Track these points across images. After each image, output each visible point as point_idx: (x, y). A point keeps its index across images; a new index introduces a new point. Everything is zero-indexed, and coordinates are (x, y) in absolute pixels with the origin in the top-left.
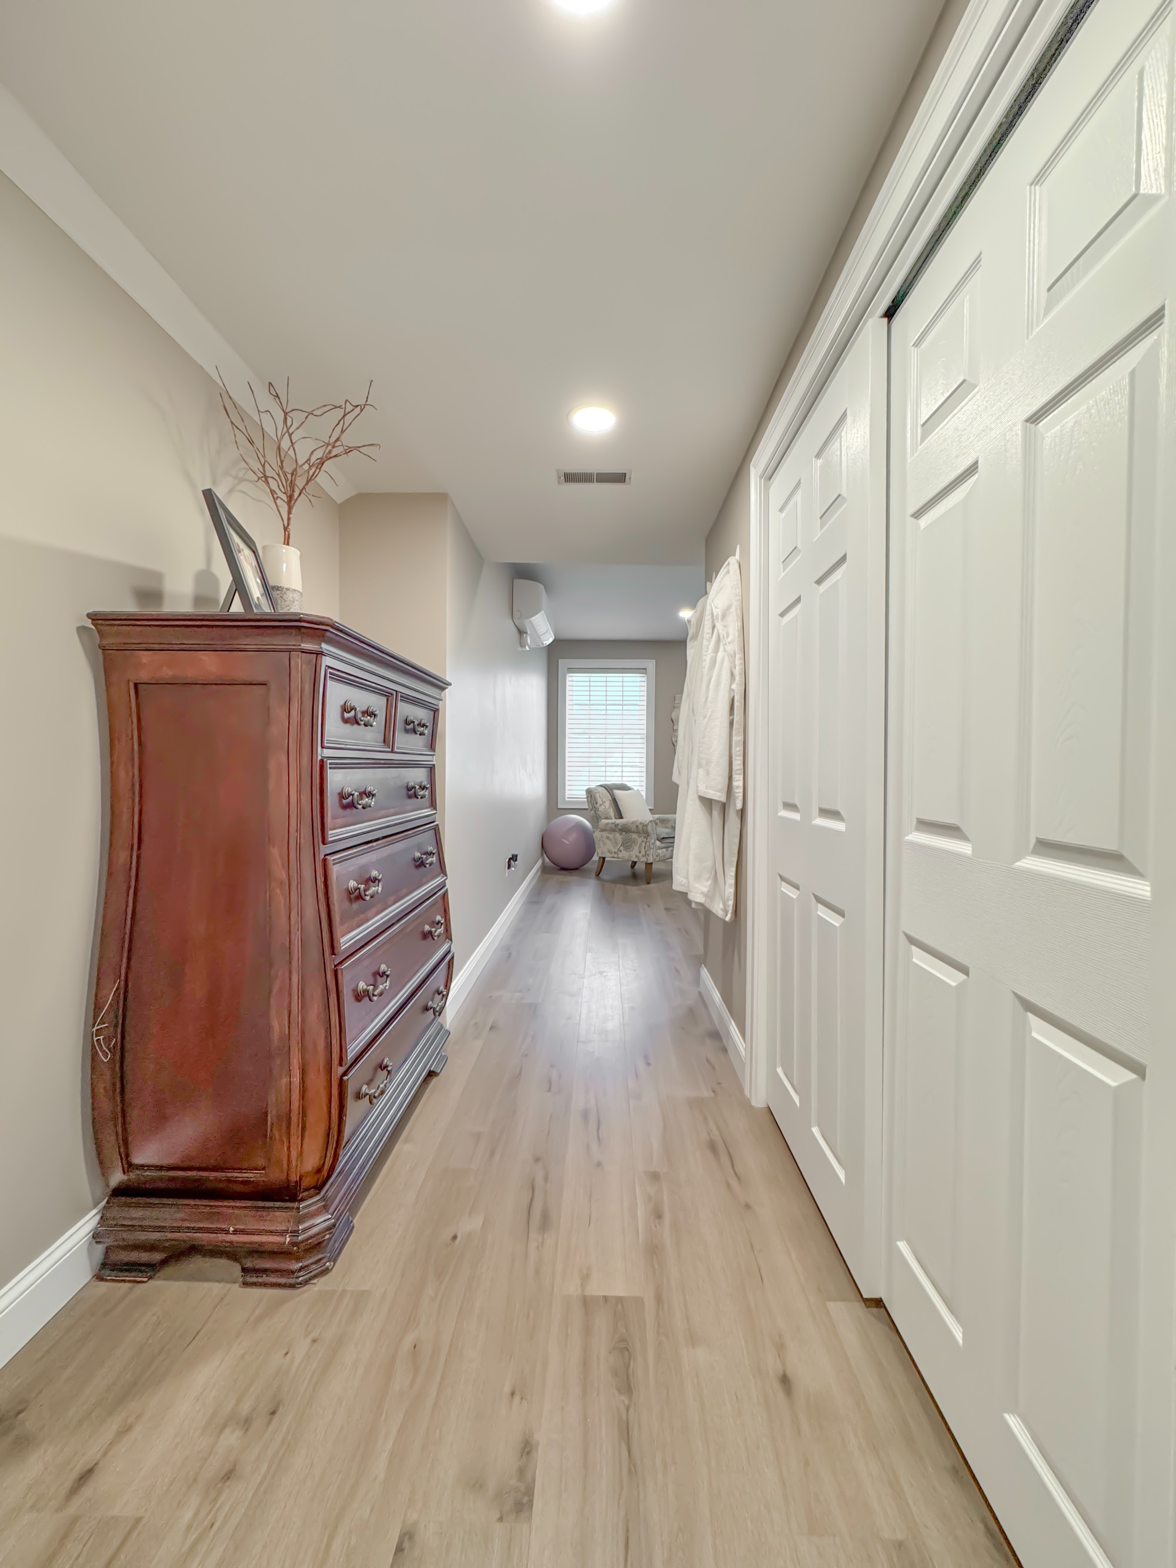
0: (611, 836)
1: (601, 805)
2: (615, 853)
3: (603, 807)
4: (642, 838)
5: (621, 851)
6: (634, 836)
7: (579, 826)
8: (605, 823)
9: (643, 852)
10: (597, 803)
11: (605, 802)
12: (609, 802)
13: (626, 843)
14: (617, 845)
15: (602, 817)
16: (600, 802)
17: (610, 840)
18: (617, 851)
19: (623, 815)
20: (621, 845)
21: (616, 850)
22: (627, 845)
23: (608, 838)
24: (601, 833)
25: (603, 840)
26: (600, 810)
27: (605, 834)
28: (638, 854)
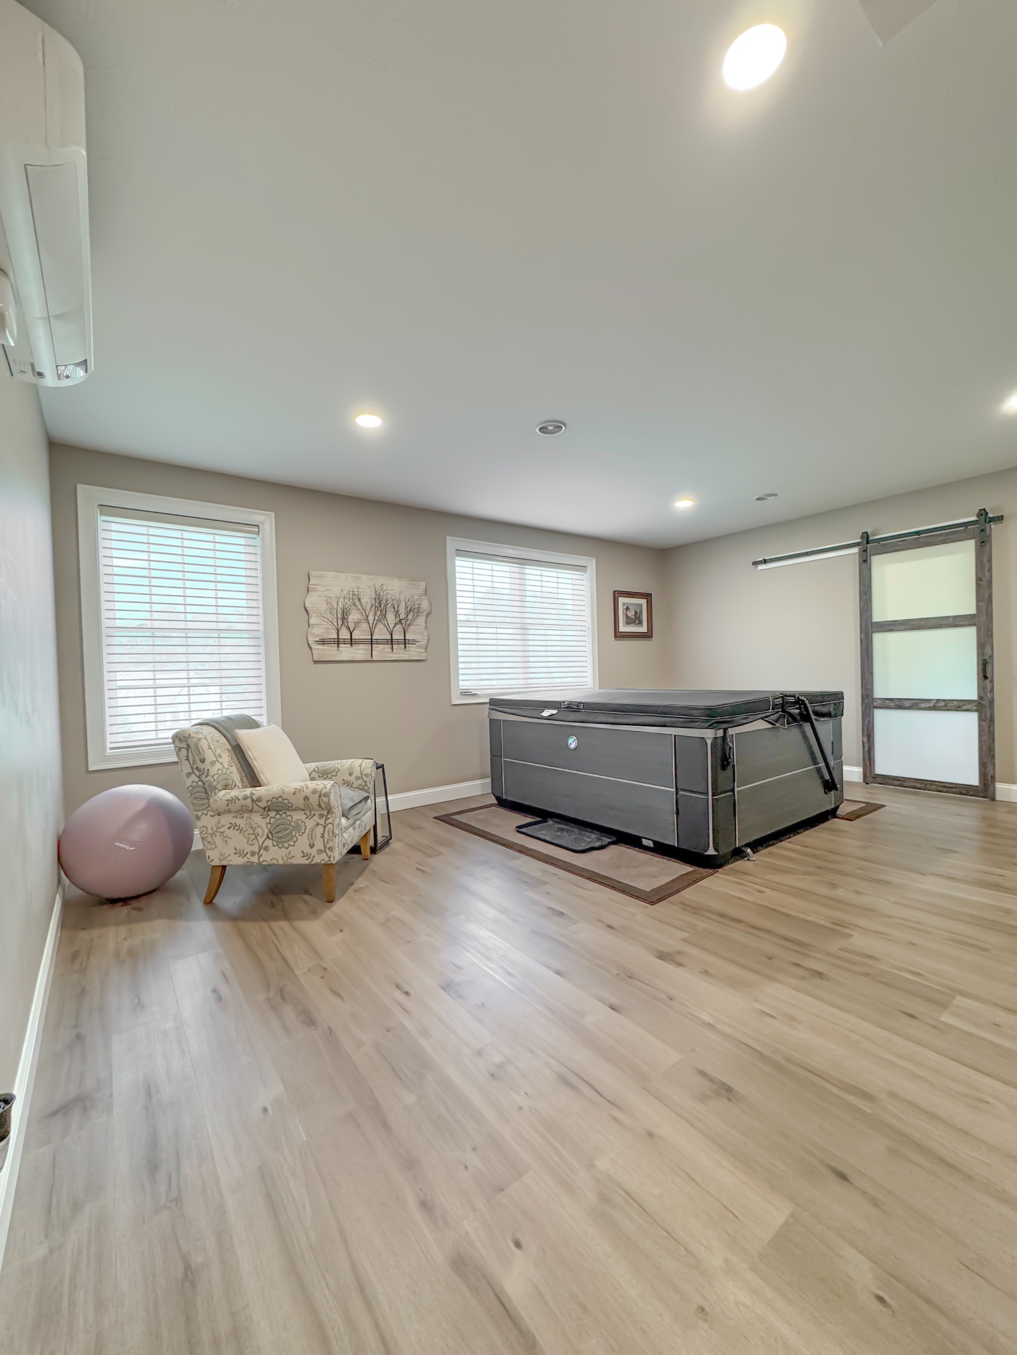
0: (241, 822)
1: (213, 763)
2: (253, 854)
3: (218, 766)
4: (316, 818)
5: (266, 849)
6: (298, 816)
7: (155, 807)
8: (228, 797)
9: (319, 844)
10: (203, 761)
11: (220, 756)
12: (227, 753)
13: (278, 832)
14: (256, 836)
15: (219, 787)
16: (210, 756)
17: (240, 830)
18: (257, 850)
19: (262, 778)
20: (268, 837)
21: (255, 848)
22: (280, 835)
23: (233, 826)
24: (216, 818)
25: (222, 833)
26: (211, 773)
27: (227, 820)
28: (307, 850)
